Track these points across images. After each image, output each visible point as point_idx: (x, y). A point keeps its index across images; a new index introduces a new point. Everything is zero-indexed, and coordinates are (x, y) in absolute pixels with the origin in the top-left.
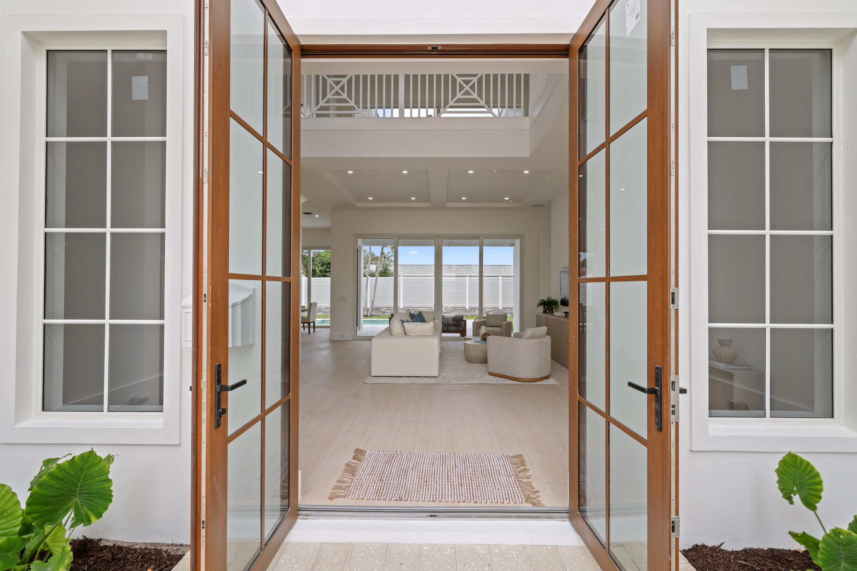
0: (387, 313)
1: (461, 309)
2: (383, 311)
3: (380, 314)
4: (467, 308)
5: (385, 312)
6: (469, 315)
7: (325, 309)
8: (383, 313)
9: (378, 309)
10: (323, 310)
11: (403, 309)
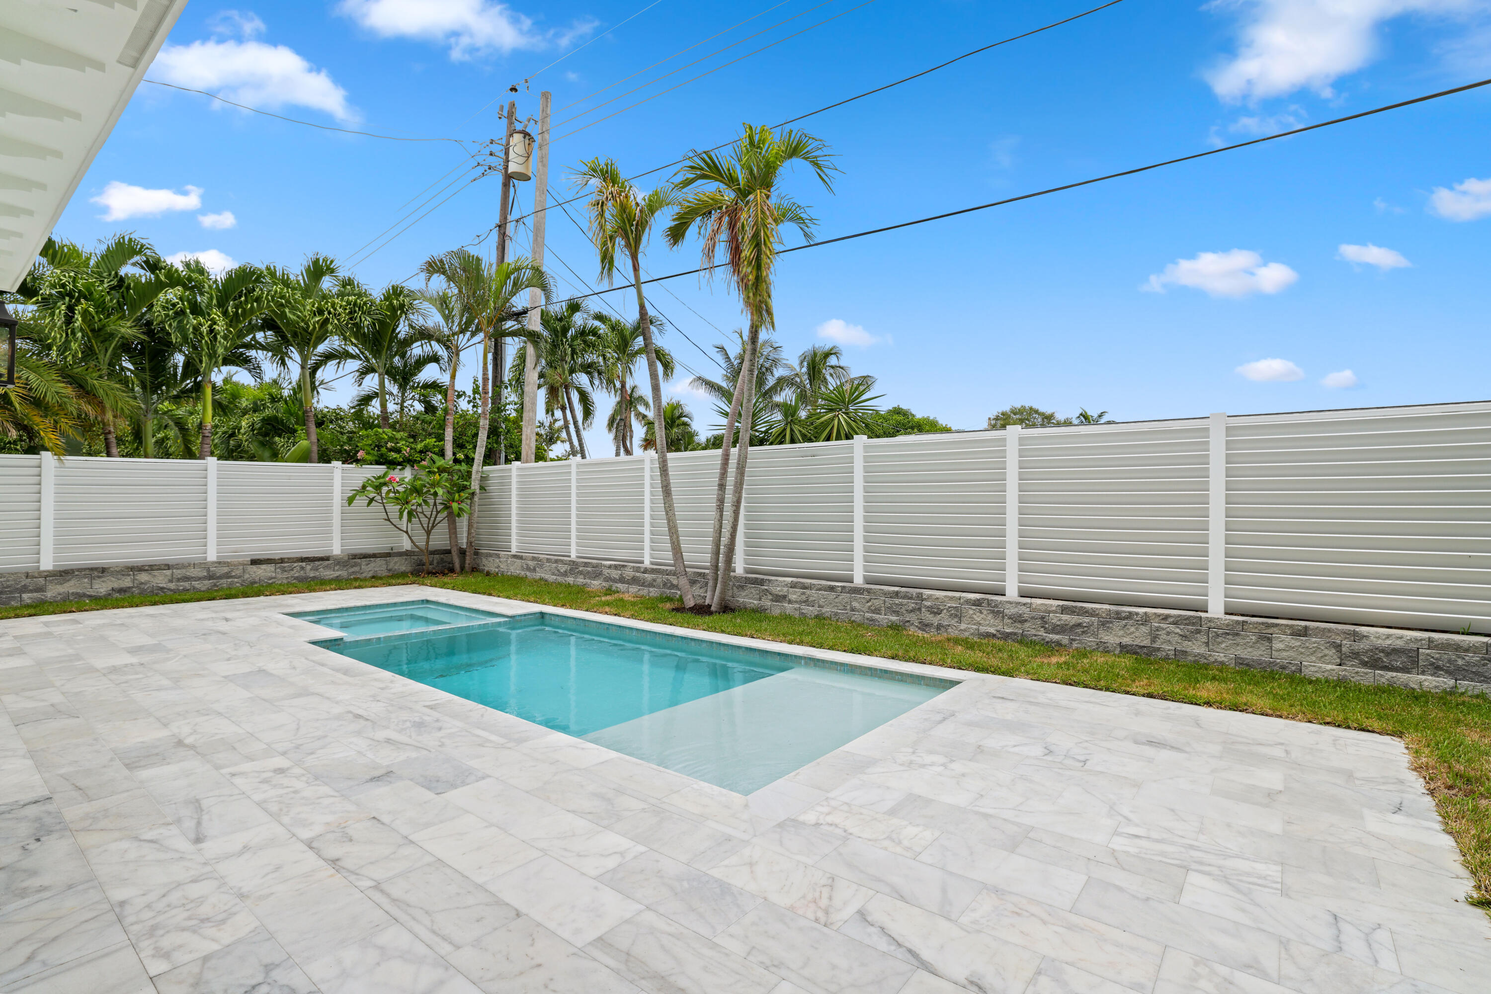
0: (790, 602)
1: (1166, 617)
2: (777, 590)
3: (767, 603)
4: (1216, 609)
5: (785, 597)
6: (1221, 657)
7: (610, 567)
8: (780, 598)
9: (761, 582)
10: (606, 572)
11: (857, 591)
